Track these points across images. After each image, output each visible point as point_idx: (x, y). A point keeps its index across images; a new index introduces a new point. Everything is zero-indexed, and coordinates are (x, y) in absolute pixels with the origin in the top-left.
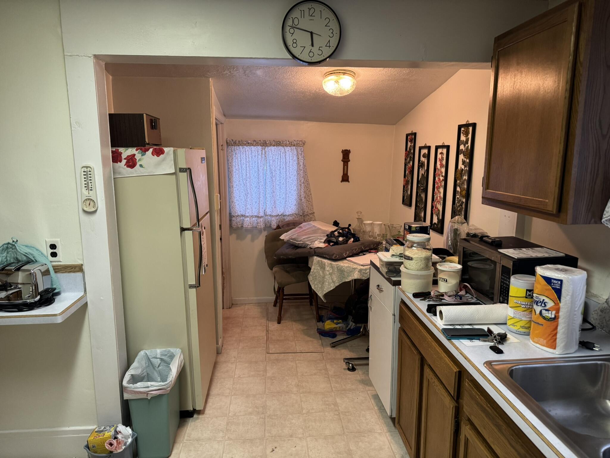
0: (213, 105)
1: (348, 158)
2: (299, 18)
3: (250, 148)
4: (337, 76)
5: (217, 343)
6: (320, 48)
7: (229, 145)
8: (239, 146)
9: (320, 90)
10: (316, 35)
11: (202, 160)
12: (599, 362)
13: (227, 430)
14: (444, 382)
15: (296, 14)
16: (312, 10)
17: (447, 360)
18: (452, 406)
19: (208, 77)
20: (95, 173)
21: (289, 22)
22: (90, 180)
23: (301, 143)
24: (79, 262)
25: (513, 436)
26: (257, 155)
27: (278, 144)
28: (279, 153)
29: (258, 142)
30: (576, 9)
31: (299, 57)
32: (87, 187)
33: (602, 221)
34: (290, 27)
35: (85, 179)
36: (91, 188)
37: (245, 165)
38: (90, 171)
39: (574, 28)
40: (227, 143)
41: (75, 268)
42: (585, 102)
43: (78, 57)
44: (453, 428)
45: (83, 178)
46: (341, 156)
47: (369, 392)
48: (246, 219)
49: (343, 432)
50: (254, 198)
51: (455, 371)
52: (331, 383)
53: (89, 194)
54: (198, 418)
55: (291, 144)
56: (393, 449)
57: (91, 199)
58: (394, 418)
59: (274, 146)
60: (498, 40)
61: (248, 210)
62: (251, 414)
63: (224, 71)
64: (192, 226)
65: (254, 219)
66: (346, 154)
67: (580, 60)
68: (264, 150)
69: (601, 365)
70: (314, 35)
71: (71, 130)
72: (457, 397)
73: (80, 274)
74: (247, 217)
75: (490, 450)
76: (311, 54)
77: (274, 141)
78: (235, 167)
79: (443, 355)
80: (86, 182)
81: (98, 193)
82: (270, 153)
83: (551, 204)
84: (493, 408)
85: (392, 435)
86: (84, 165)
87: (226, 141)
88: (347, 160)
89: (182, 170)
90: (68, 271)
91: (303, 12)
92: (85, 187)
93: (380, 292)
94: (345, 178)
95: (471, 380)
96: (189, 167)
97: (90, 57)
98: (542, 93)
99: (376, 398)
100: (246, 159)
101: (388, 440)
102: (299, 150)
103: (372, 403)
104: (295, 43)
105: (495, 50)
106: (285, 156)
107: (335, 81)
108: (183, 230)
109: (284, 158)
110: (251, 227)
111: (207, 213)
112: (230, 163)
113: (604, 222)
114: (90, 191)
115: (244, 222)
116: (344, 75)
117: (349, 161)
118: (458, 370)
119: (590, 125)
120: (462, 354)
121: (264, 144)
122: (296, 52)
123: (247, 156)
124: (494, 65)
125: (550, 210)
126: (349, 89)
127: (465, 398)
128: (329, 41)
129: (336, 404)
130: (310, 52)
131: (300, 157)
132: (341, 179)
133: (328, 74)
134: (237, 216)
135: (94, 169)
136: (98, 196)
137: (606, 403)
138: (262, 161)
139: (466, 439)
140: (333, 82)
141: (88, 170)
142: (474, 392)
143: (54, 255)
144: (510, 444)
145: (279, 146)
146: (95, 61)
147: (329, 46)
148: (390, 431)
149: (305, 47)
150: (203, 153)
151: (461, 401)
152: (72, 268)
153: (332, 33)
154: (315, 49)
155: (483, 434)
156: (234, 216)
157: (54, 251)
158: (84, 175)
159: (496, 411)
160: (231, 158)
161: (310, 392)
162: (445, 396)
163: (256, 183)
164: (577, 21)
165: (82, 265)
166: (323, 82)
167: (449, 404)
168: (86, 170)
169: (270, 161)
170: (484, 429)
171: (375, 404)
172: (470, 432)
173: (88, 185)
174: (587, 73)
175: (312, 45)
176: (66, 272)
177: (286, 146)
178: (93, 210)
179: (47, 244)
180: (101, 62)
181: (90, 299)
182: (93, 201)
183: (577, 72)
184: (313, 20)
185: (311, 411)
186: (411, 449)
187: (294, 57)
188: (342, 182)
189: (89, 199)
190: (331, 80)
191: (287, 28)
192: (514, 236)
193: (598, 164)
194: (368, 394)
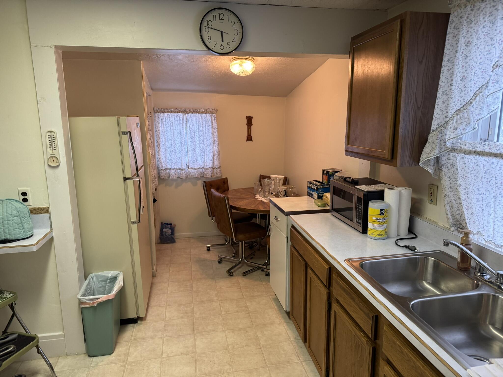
0: (144, 81)
1: (251, 123)
2: (212, 20)
3: (174, 115)
4: (241, 61)
5: (153, 269)
6: (228, 43)
7: (156, 113)
8: (164, 113)
9: (228, 71)
10: (225, 33)
11: (137, 125)
12: (417, 256)
13: (165, 330)
14: (321, 278)
15: (210, 17)
16: (222, 15)
17: (322, 261)
18: (325, 292)
19: (140, 60)
20: (58, 137)
21: (205, 24)
22: (54, 142)
23: (214, 111)
24: (46, 205)
25: (361, 302)
26: (179, 120)
27: (196, 111)
28: (197, 118)
29: (180, 110)
30: (399, 23)
31: (213, 50)
32: (51, 147)
33: (419, 164)
34: (206, 28)
35: (50, 141)
36: (55, 148)
37: (170, 128)
38: (53, 135)
39: (398, 36)
40: (154, 110)
41: (42, 211)
42: (406, 86)
43: (42, 47)
44: (327, 308)
45: (48, 141)
46: (245, 121)
47: (270, 297)
48: (172, 171)
49: (252, 325)
50: (178, 154)
51: (327, 268)
52: (242, 292)
53: (53, 152)
54: (141, 324)
55: (206, 112)
56: (289, 334)
57: (55, 157)
58: (289, 312)
59: (193, 113)
60: (354, 39)
61: (173, 164)
62: (182, 318)
63: (153, 56)
64: (133, 176)
65: (178, 171)
66: (249, 120)
67: (402, 57)
68: (184, 117)
69: (419, 258)
70: (223, 34)
71: (38, 104)
72: (329, 286)
73: (47, 215)
74: (173, 169)
75: (349, 316)
76: (222, 48)
77: (192, 109)
78: (162, 130)
79: (319, 258)
80: (50, 144)
81: (60, 152)
82: (190, 119)
83: (386, 153)
84: (350, 288)
85: (287, 325)
86: (49, 130)
87: (154, 109)
88: (250, 124)
89: (124, 133)
90: (37, 212)
91: (215, 16)
92: (50, 147)
93: (277, 222)
94: (249, 138)
95: (337, 273)
96: (129, 131)
97: (51, 47)
98: (381, 78)
99: (277, 300)
100: (170, 124)
101: (285, 328)
102: (213, 116)
103: (273, 304)
104: (210, 39)
105: (351, 47)
106: (202, 121)
107: (240, 65)
108: (125, 179)
109: (201, 122)
110: (176, 177)
111: (142, 167)
112: (157, 127)
113: (421, 165)
114: (54, 150)
115: (171, 174)
116: (246, 60)
117: (252, 125)
118: (328, 267)
119: (409, 101)
120: (331, 256)
121: (185, 112)
122: (210, 45)
123: (171, 121)
124: (351, 57)
125: (386, 157)
126: (250, 71)
127: (333, 285)
128: (235, 38)
129: (246, 307)
130: (221, 46)
131: (213, 122)
132: (246, 139)
133: (234, 59)
134: (164, 170)
135: (56, 133)
136: (60, 154)
137: (423, 283)
138: (183, 125)
139: (335, 312)
140: (238, 65)
141: (52, 134)
142: (339, 280)
143: (25, 200)
144: (360, 309)
145: (196, 113)
146: (55, 50)
147: (235, 42)
148: (286, 322)
149: (217, 42)
150: (137, 120)
151: (331, 288)
152: (40, 210)
153: (237, 32)
154: (225, 44)
155: (345, 307)
156: (161, 170)
157: (25, 197)
158: (49, 138)
159: (352, 290)
160: (158, 123)
161: (226, 300)
162: (321, 286)
163: (179, 143)
164: (400, 32)
165: (48, 207)
166: (230, 65)
167: (324, 291)
168: (50, 134)
169: (190, 125)
170: (345, 302)
171: (275, 304)
172: (337, 307)
173: (52, 146)
174: (407, 66)
175: (223, 41)
176: (35, 213)
177: (202, 113)
178: (57, 164)
179: (19, 192)
180: (59, 51)
181: (55, 234)
182: (57, 158)
183: (400, 65)
184: (223, 22)
185: (228, 313)
186: (301, 330)
187: (209, 49)
188: (247, 141)
189: (53, 157)
190: (237, 63)
191: (204, 28)
192: (369, 177)
193: (416, 126)
194: (270, 298)
